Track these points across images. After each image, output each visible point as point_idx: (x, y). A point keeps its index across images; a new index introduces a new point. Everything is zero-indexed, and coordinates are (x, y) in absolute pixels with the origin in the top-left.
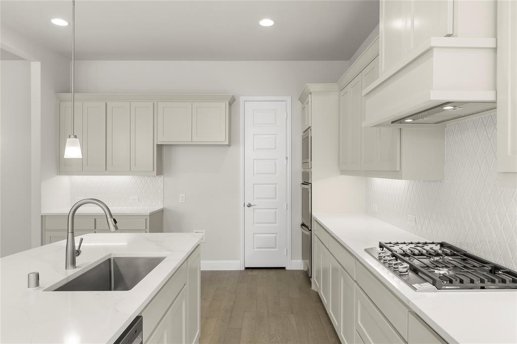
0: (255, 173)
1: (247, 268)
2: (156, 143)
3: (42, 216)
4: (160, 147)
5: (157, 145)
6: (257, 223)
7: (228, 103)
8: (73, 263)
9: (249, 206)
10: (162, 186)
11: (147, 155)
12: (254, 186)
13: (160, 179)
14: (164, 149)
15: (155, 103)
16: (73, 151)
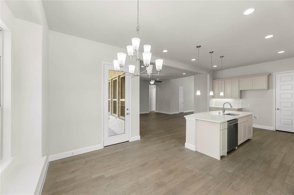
0: (281, 98)
1: (277, 130)
2: (239, 90)
3: (210, 108)
4: (241, 91)
5: (240, 91)
6: (282, 116)
7: (267, 76)
8: (224, 112)
9: (278, 109)
10: (241, 102)
11: (237, 93)
12: (280, 103)
13: (241, 100)
14: (242, 92)
15: (239, 79)
16: (222, 94)
